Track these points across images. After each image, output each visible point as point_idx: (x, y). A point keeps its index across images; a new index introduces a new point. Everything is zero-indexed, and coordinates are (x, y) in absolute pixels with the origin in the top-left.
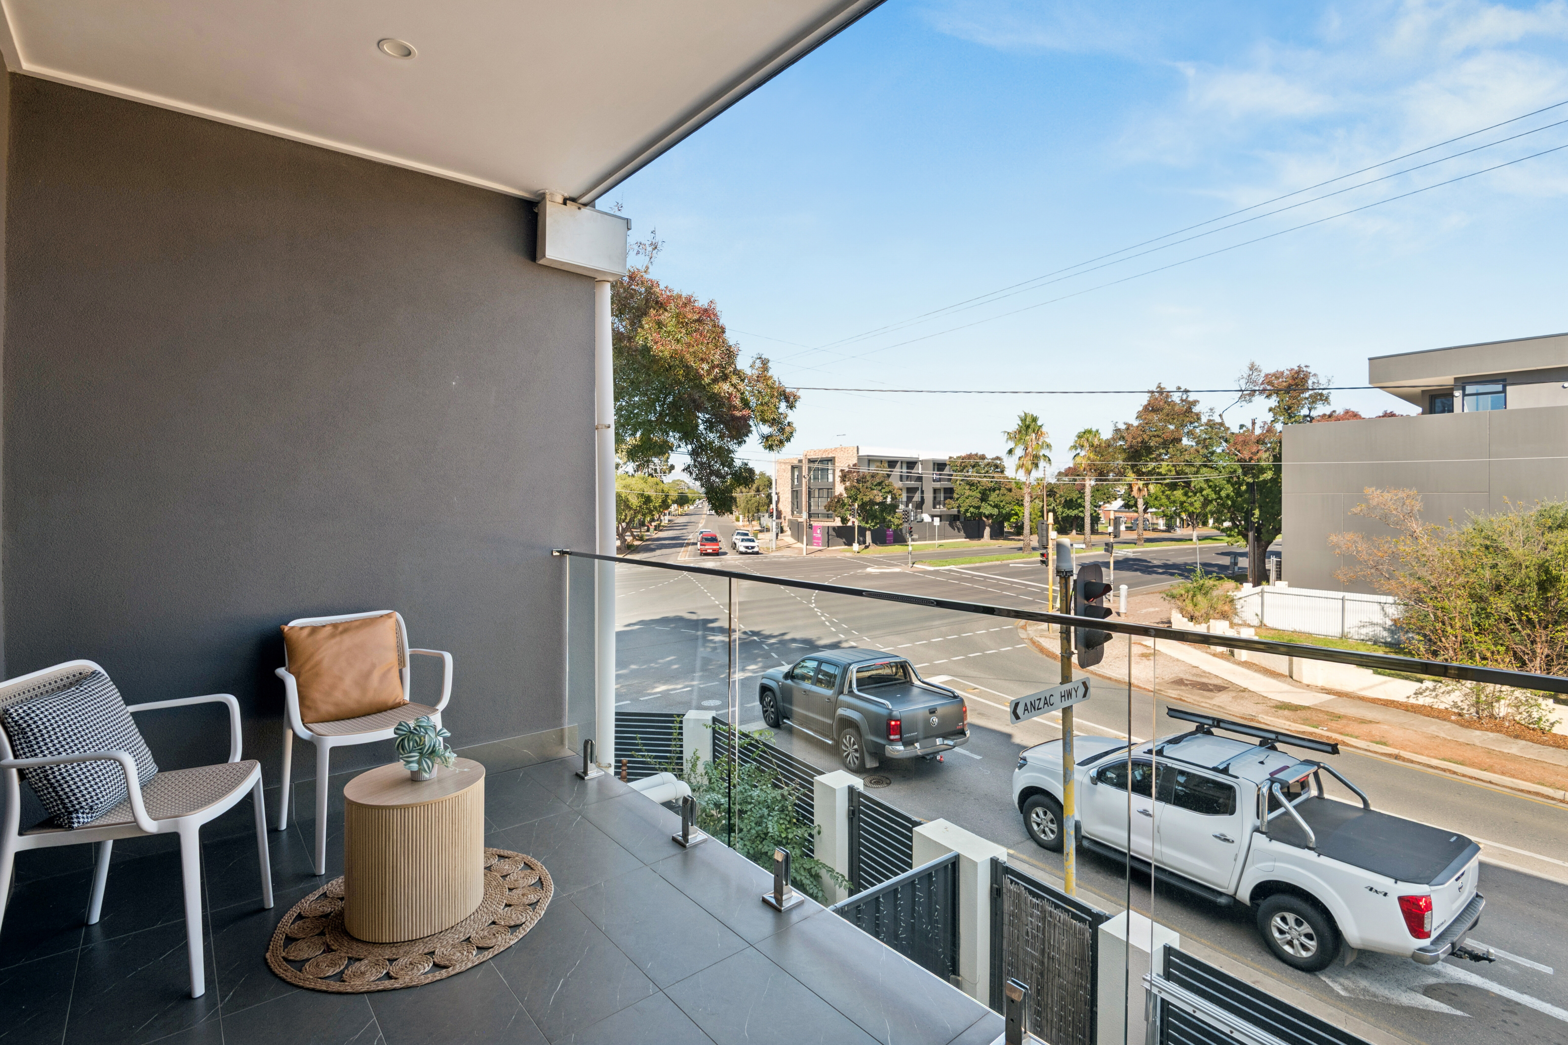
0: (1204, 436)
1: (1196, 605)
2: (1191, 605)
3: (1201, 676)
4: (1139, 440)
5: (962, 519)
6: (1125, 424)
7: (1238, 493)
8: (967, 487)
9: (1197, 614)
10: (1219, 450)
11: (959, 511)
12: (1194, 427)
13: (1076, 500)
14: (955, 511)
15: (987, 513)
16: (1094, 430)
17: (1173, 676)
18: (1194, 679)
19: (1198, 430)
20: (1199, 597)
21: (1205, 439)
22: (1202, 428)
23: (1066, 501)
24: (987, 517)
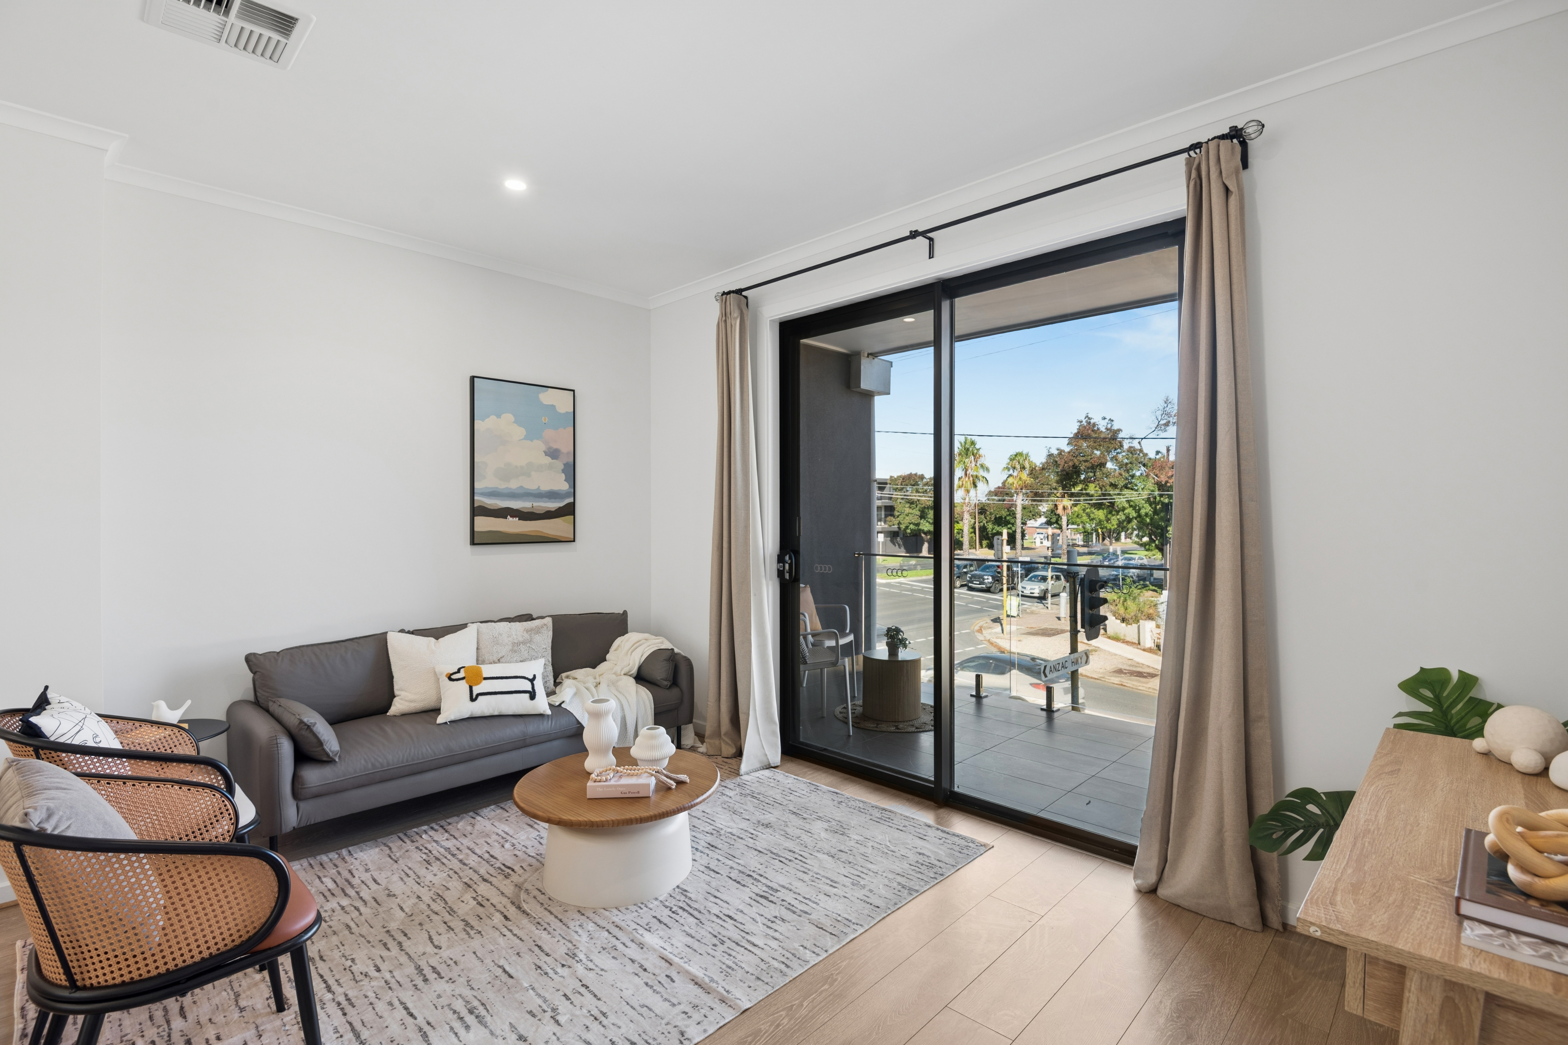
0: (1126, 461)
1: (1126, 609)
2: (1122, 608)
3: (1136, 666)
4: (1071, 464)
5: (901, 535)
6: (1058, 450)
7: (1156, 512)
8: (907, 505)
9: (1127, 616)
10: (1138, 474)
11: (899, 528)
12: (1117, 453)
13: (1005, 518)
14: (895, 528)
15: (926, 529)
16: (1024, 453)
17: (1113, 667)
18: (1131, 668)
19: (1120, 456)
20: (1129, 603)
21: (1127, 464)
22: (1124, 454)
23: (996, 518)
24: (925, 533)
